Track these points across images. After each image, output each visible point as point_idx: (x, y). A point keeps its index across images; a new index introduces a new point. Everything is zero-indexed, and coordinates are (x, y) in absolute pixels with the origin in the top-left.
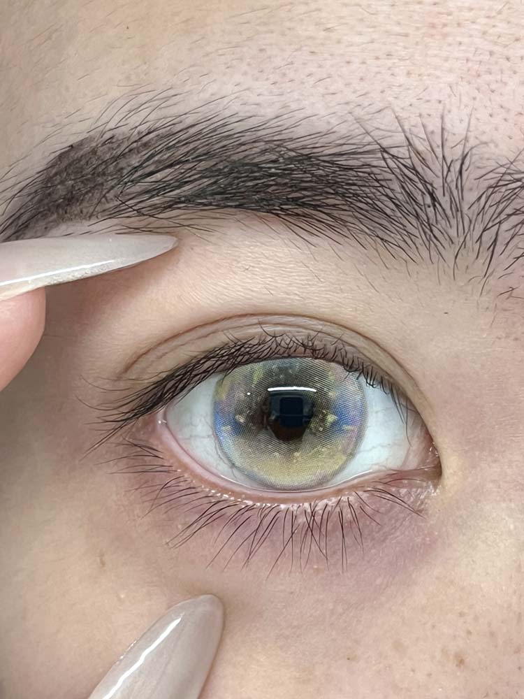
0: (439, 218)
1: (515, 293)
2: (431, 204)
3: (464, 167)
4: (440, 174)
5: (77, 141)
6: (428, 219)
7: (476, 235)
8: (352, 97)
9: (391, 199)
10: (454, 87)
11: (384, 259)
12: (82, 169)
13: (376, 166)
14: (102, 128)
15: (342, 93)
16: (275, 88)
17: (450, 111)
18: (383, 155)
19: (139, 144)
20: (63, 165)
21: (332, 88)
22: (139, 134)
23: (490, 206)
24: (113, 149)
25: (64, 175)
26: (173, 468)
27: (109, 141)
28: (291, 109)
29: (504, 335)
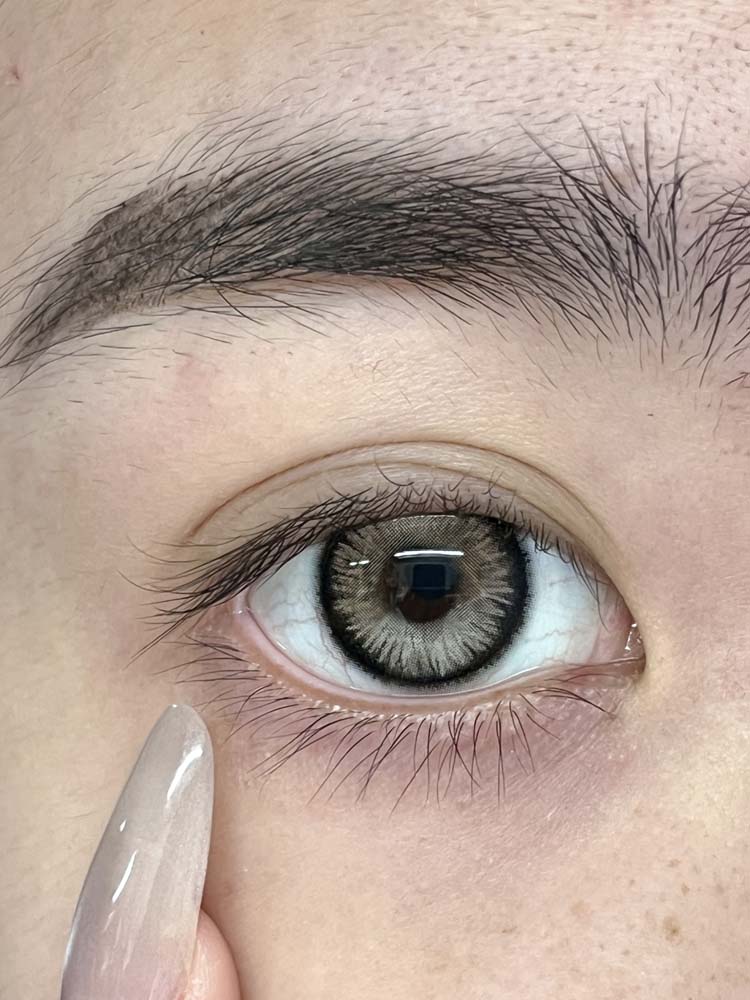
0: (643, 268)
1: (748, 381)
2: (631, 250)
3: (679, 196)
4: (644, 206)
5: (132, 196)
8: (517, 104)
11: (565, 337)
12: (141, 235)
13: (554, 198)
14: (168, 176)
15: (503, 99)
16: (409, 100)
17: (656, 117)
18: (562, 181)
19: (223, 194)
20: (111, 232)
21: (489, 94)
22: (221, 180)
23: (715, 251)
24: (186, 205)
25: (114, 246)
26: (261, 674)
27: (180, 194)
28: (433, 126)
29: (732, 447)
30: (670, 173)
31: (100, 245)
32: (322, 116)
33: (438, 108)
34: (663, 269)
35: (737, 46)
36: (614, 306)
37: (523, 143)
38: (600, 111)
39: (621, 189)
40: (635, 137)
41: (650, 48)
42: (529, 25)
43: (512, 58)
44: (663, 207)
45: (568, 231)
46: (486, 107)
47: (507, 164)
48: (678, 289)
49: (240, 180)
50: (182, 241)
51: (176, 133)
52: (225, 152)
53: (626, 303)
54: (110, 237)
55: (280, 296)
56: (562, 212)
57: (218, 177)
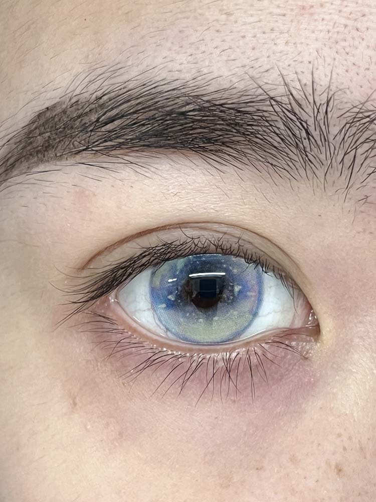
0: (313, 147)
1: (369, 200)
2: (306, 137)
3: (329, 109)
4: (312, 115)
5: (51, 104)
6: (304, 147)
7: (339, 158)
8: (247, 62)
9: (277, 134)
10: (320, 52)
11: (274, 179)
12: (56, 124)
13: (266, 111)
14: (70, 95)
15: (240, 59)
16: (191, 59)
17: (317, 69)
18: (270, 102)
19: (97, 105)
20: (41, 122)
21: (232, 56)
22: (96, 97)
23: (349, 137)
24: (78, 109)
25: (42, 129)
26: (125, 331)
27: (76, 104)
28: (204, 73)
29: (362, 230)
30: (324, 97)
31: (36, 128)
32: (147, 66)
33: (207, 63)
34: (323, 146)
35: (357, 30)
36: (298, 165)
37: (249, 83)
38: (289, 65)
39: (300, 105)
40: (307, 79)
41: (313, 32)
42: (251, 19)
43: (244, 37)
44: (321, 116)
45: (273, 127)
46: (231, 63)
47: (244, 93)
48: (331, 156)
49: (105, 98)
50: (76, 128)
51: (74, 72)
52: (99, 83)
53: (305, 163)
54: (40, 125)
55: (126, 158)
56: (270, 118)
57: (94, 96)
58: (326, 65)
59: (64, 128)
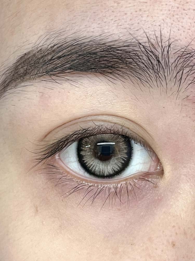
0: (160, 69)
2: (158, 64)
5: (28, 52)
7: (174, 75)
10: (165, 20)
11: (141, 87)
12: (30, 62)
13: (137, 51)
14: (37, 46)
15: (123, 25)
16: (99, 26)
17: (163, 29)
18: (139, 46)
19: (51, 51)
20: (22, 61)
21: (120, 24)
23: (179, 64)
24: (42, 54)
25: (23, 64)
26: (64, 173)
27: (40, 51)
28: (105, 32)
29: (185, 116)
30: (167, 44)
31: (19, 65)
32: (77, 30)
33: (107, 27)
34: (166, 69)
35: (184, 10)
36: (153, 79)
37: (129, 36)
38: (149, 27)
39: (155, 48)
40: (158, 34)
41: (161, 10)
42: (130, 5)
43: (126, 14)
44: (165, 53)
45: (141, 60)
46: (119, 27)
47: (125, 42)
48: (170, 74)
49: (55, 47)
50: (40, 63)
51: (39, 35)
52: (52, 40)
53: (156, 78)
54: (22, 63)
55: (66, 77)
56: (139, 54)
57: (50, 46)
58: (168, 27)
59: (34, 63)
